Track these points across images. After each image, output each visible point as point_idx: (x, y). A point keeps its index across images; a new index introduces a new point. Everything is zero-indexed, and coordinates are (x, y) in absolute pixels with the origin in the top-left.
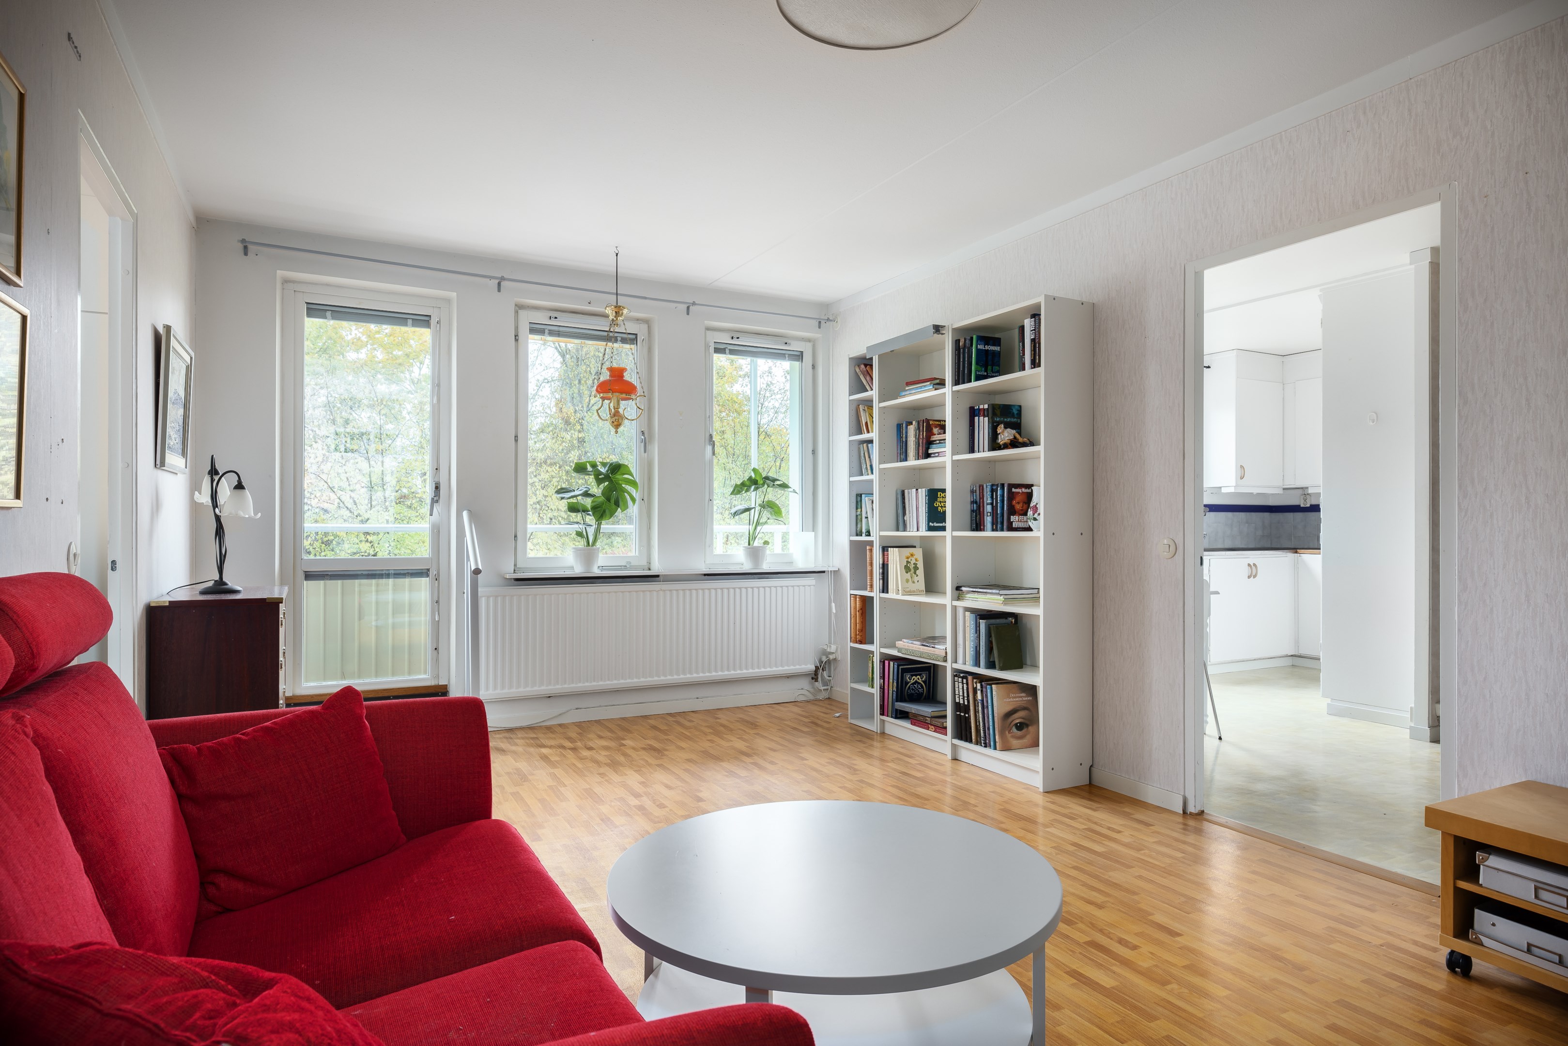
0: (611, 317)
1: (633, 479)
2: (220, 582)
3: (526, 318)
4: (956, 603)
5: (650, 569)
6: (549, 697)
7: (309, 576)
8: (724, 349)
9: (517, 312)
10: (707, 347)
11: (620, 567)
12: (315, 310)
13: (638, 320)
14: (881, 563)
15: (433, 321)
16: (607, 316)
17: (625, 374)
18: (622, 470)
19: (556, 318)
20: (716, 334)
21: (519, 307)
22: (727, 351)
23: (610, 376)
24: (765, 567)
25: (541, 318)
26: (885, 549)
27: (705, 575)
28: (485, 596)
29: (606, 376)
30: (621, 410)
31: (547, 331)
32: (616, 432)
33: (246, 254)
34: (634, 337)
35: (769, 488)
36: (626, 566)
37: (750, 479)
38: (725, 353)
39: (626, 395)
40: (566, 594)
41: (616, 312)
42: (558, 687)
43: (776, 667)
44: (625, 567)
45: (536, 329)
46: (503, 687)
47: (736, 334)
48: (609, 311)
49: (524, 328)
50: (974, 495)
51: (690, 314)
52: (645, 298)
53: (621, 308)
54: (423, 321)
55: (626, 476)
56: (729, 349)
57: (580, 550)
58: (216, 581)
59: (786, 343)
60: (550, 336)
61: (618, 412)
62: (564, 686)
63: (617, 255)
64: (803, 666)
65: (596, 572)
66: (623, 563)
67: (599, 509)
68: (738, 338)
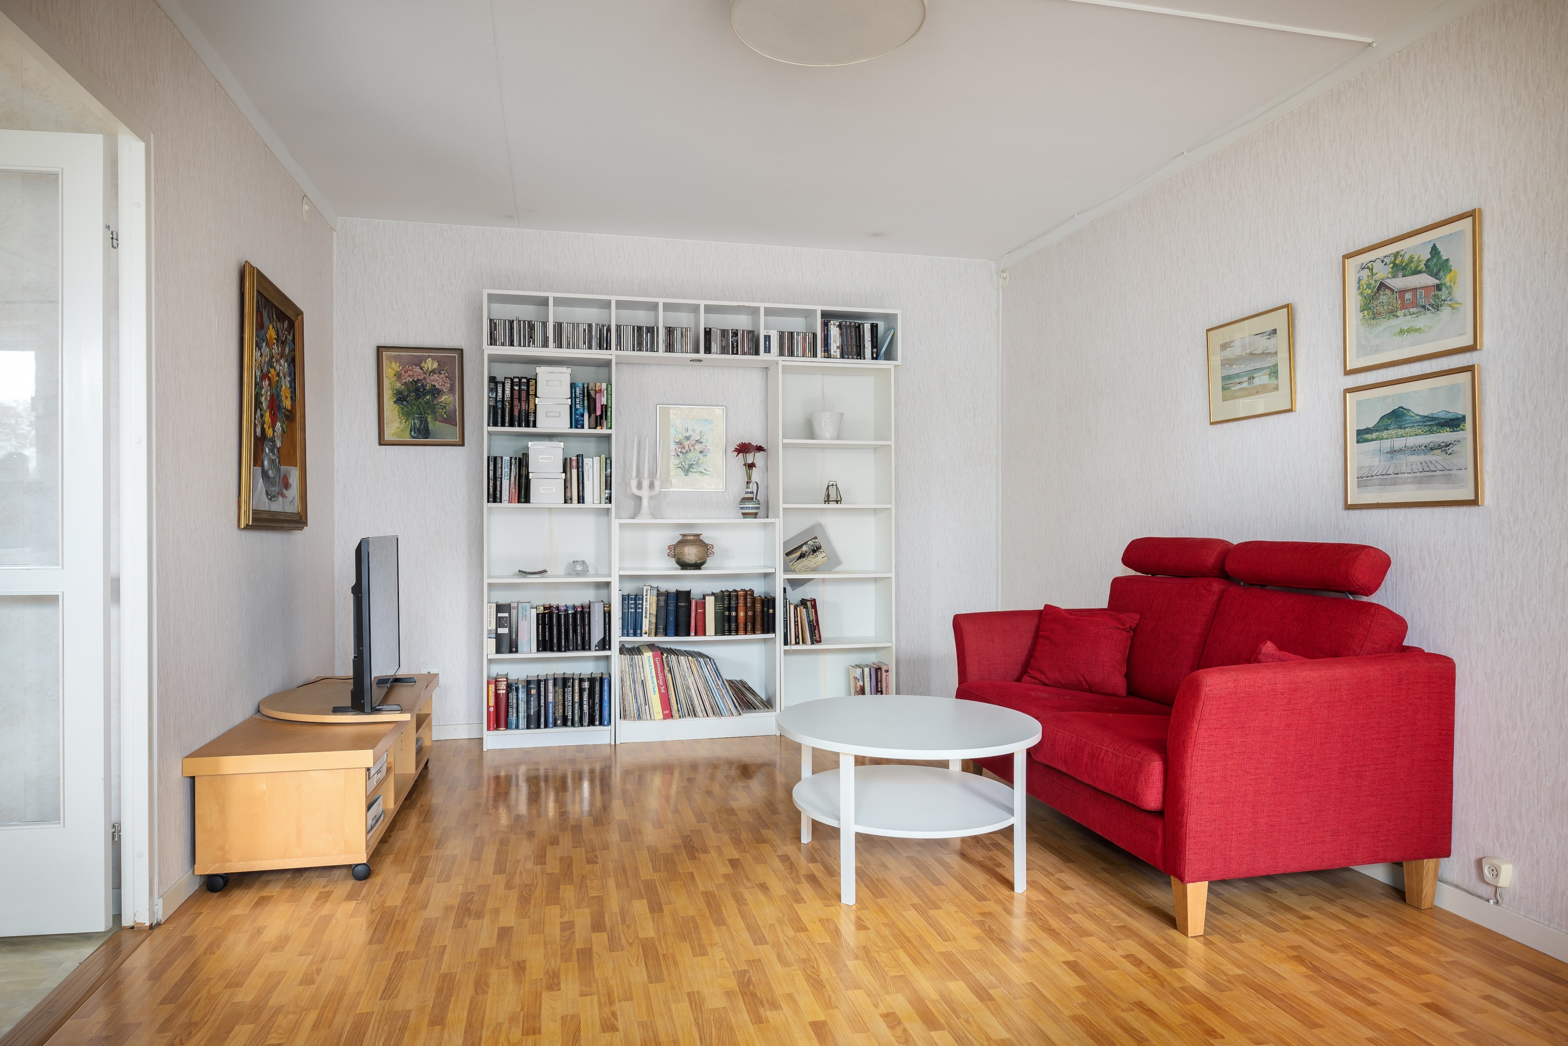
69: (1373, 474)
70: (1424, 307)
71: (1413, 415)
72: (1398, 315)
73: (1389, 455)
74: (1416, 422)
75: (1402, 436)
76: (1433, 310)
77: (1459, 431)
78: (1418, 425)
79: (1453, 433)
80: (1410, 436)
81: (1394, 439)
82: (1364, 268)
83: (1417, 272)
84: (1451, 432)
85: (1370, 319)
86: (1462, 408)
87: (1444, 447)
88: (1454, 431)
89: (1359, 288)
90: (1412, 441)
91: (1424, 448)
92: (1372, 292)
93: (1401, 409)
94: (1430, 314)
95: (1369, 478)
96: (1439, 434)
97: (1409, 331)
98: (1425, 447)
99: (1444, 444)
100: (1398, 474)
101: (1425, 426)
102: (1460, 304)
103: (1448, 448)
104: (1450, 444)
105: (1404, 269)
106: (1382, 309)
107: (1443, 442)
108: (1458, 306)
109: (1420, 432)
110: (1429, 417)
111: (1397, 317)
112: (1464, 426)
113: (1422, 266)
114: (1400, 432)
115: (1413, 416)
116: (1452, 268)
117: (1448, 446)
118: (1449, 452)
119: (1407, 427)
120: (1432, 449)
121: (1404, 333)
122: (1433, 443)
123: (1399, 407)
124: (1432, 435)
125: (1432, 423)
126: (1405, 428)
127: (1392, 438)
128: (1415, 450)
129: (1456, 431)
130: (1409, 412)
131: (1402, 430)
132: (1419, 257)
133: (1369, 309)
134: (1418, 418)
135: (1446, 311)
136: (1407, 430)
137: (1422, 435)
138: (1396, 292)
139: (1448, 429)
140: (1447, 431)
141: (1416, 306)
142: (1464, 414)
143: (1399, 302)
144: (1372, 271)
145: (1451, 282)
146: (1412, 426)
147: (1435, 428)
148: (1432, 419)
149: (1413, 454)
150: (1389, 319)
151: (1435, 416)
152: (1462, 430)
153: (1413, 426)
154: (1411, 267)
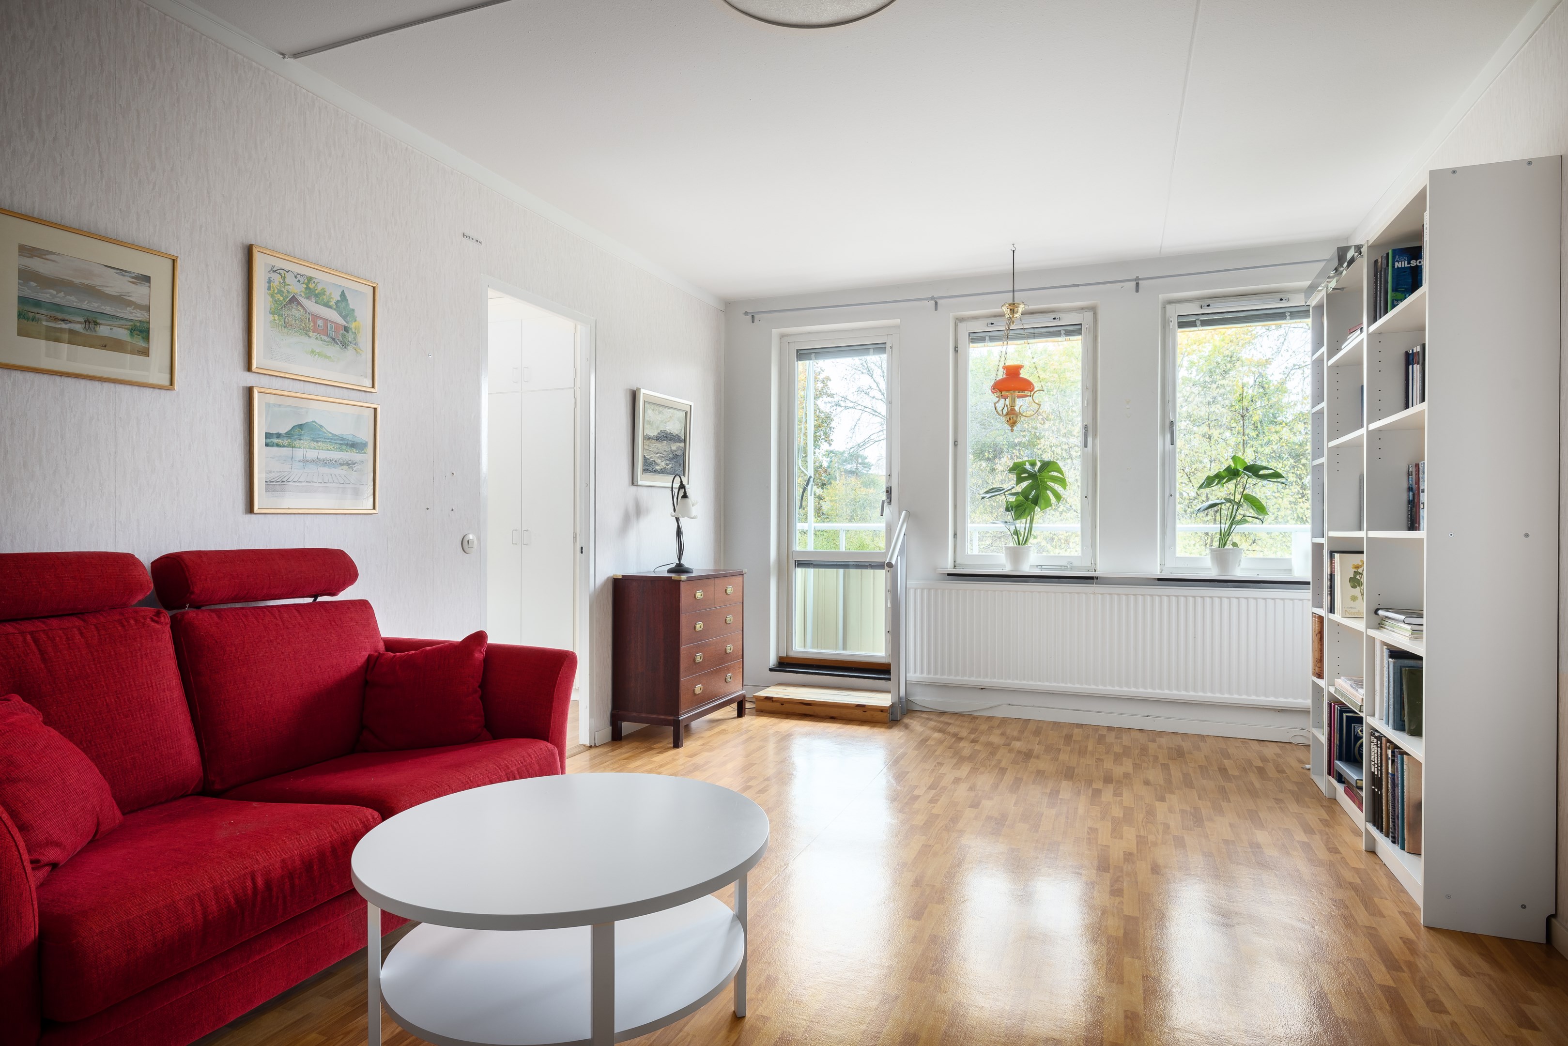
0: (1007, 316)
1: (1062, 476)
2: (679, 565)
3: (965, 329)
4: (1372, 633)
5: (1095, 571)
6: (982, 689)
7: (799, 564)
8: (1195, 321)
9: (956, 325)
10: (1165, 323)
11: (1060, 567)
12: (802, 355)
13: (1082, 309)
14: (1329, 573)
15: (888, 346)
16: (1004, 315)
17: (1021, 372)
18: (1049, 468)
19: (992, 324)
20: (1178, 306)
21: (959, 320)
22: (1198, 323)
23: (1007, 374)
24: (1239, 574)
25: (979, 326)
26: (1332, 554)
27: (1159, 580)
28: (913, 588)
29: (1001, 375)
30: (1017, 408)
31: (987, 338)
32: (1012, 430)
33: (753, 322)
34: (1078, 327)
35: (1249, 479)
36: (1067, 566)
37: (1228, 469)
38: (1196, 326)
39: (1019, 392)
40: (1002, 591)
41: (1011, 310)
42: (986, 680)
43: (1257, 696)
44: (1065, 568)
45: (976, 338)
46: (936, 673)
47: (1207, 300)
48: (1006, 310)
49: (964, 338)
50: (1410, 479)
51: (1140, 290)
52: (1078, 285)
53: (1016, 305)
54: (880, 348)
55: (1056, 474)
56: (1201, 320)
57: (1010, 548)
58: (677, 564)
59: (1281, 300)
60: (991, 342)
61: (1014, 410)
62: (993, 680)
63: (1014, 251)
64: (1300, 701)
65: (1026, 569)
66: (1064, 563)
67: (1021, 508)
68: (1208, 306)
69: (283, 480)
70: (334, 339)
71: (326, 431)
72: (310, 335)
73: (301, 464)
74: (328, 439)
75: (315, 449)
76: (342, 346)
77: (362, 453)
78: (330, 442)
79: (358, 454)
80: (322, 449)
81: (307, 450)
82: (275, 271)
83: (327, 305)
84: (357, 453)
85: (281, 325)
86: (366, 436)
87: (350, 464)
88: (359, 453)
89: (269, 288)
90: (323, 455)
91: (334, 463)
92: (284, 300)
93: (314, 424)
94: (338, 348)
95: (279, 483)
96: (347, 453)
97: (320, 354)
98: (336, 461)
99: (351, 462)
100: (310, 482)
101: (336, 443)
102: (362, 351)
103: (354, 466)
104: (356, 463)
105: (316, 296)
106: (294, 322)
107: (350, 460)
108: (361, 352)
109: (332, 448)
110: (339, 437)
111: (309, 336)
112: (366, 450)
113: (332, 303)
114: (313, 444)
115: (326, 433)
116: (357, 319)
117: (355, 464)
118: (355, 469)
119: (320, 441)
120: (341, 465)
121: (315, 355)
122: (342, 459)
123: (313, 421)
124: (341, 452)
125: (341, 442)
126: (317, 442)
127: (304, 448)
128: (326, 463)
129: (361, 453)
130: (322, 428)
131: (315, 443)
132: (331, 294)
133: (280, 315)
134: (330, 435)
135: (350, 351)
136: (319, 444)
137: (333, 451)
138: (309, 313)
139: (355, 450)
140: (353, 452)
141: (328, 336)
142: (367, 440)
143: (312, 324)
144: (284, 279)
145: (356, 329)
146: (324, 441)
147: (344, 447)
148: (342, 439)
149: (324, 466)
150: (301, 334)
151: (344, 437)
152: (365, 453)
153: (326, 442)
154: (323, 299)
